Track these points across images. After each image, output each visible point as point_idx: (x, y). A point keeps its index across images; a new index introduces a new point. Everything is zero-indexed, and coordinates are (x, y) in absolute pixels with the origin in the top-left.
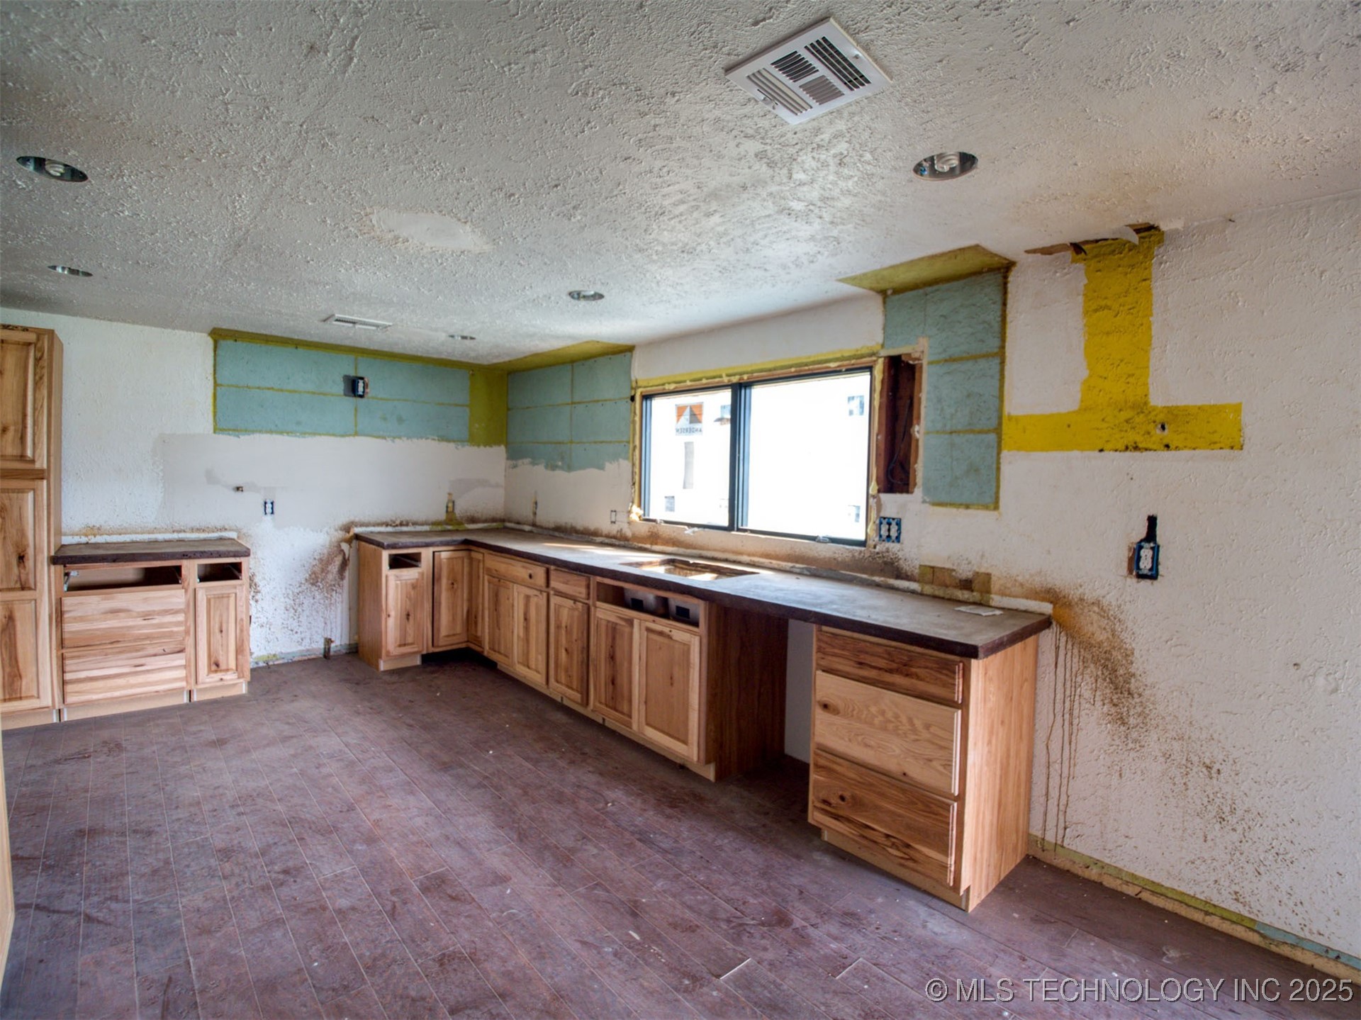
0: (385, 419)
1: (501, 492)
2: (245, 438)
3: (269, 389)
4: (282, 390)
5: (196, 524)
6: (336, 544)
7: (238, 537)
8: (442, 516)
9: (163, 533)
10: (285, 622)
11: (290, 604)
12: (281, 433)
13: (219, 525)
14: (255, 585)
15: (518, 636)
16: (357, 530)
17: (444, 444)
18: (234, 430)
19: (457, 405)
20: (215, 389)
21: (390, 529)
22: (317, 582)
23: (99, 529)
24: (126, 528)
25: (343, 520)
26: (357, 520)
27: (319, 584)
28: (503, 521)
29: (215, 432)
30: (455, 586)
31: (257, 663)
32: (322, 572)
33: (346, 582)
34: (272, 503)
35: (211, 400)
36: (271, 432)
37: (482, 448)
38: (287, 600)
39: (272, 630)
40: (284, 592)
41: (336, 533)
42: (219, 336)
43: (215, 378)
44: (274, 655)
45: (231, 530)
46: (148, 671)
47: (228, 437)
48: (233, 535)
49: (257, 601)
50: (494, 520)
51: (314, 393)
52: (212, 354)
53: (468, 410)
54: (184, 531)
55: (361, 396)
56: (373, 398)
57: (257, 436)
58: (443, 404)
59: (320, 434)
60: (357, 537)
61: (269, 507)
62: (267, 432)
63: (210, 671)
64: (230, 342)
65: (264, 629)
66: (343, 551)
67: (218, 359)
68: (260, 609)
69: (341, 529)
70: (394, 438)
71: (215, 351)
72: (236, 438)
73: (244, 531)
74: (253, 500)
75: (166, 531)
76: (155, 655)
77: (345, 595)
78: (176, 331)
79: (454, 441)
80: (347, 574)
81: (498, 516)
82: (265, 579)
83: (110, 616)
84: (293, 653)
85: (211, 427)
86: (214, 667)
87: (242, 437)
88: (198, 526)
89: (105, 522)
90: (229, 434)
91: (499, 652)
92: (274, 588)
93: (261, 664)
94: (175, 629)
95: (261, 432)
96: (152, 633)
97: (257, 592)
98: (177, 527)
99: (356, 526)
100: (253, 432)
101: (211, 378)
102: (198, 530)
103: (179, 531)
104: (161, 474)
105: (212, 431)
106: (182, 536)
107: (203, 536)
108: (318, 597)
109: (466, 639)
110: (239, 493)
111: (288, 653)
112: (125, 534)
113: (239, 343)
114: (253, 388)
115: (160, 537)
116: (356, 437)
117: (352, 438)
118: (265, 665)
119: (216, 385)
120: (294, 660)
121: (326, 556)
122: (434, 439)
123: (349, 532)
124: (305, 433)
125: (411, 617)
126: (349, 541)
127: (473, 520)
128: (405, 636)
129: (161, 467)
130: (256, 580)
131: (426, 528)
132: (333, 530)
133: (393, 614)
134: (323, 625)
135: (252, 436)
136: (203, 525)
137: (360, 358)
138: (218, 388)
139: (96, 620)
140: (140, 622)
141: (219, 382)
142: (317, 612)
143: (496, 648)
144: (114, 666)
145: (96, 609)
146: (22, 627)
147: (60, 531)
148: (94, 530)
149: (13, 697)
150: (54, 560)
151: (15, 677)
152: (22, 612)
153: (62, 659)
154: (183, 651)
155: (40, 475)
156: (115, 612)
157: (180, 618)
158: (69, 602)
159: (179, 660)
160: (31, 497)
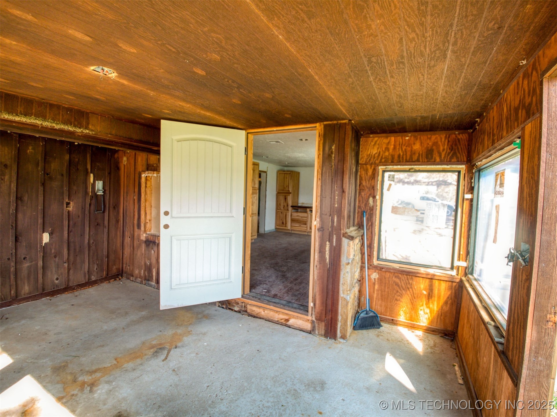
94: (305, 220)
140: (300, 218)
144: (297, 225)
145: (296, 215)
146: (287, 216)
147: (298, 203)
148: (303, 203)
149: (286, 227)
150: (292, 206)
151: (286, 223)
152: (287, 214)
153: (291, 222)
154: (306, 224)
155: (290, 193)
156: (298, 216)
157: (306, 218)
158: (293, 213)
159: (305, 226)
160: (289, 196)
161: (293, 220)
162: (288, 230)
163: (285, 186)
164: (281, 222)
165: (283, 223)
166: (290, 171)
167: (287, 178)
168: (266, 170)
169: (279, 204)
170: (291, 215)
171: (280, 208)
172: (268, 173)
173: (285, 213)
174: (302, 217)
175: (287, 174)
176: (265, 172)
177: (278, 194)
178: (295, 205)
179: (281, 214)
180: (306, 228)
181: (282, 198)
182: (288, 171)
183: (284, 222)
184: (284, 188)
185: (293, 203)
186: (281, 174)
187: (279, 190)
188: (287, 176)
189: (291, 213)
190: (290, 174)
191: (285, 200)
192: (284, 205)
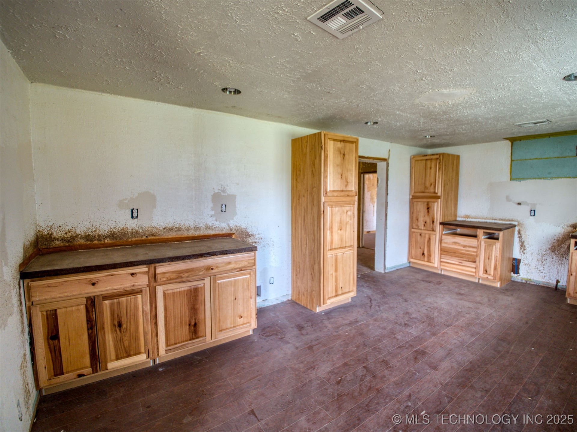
3: (535, 159)
4: (542, 159)
5: (501, 217)
6: (567, 234)
7: (518, 225)
10: (537, 266)
11: (540, 259)
12: (540, 178)
13: (510, 218)
14: (524, 246)
18: (518, 179)
22: (555, 251)
23: (469, 216)
25: (572, 222)
29: (511, 180)
31: (522, 280)
32: (558, 246)
34: (534, 211)
35: (509, 167)
36: (535, 178)
38: (538, 256)
39: (530, 268)
40: (537, 252)
42: (513, 140)
44: (530, 279)
45: (515, 221)
46: (464, 266)
48: (516, 223)
49: (524, 253)
51: (558, 157)
52: (511, 148)
59: (561, 178)
61: (533, 212)
62: (533, 178)
64: (518, 142)
65: (526, 267)
67: (513, 150)
68: (525, 257)
69: (570, 228)
71: (512, 146)
72: (519, 182)
73: (521, 222)
74: (525, 209)
75: (490, 219)
76: (466, 261)
82: (528, 244)
84: (539, 281)
85: (509, 178)
86: (485, 272)
87: (522, 182)
90: (517, 181)
92: (533, 249)
93: (524, 281)
94: (473, 253)
95: (530, 179)
96: (466, 253)
97: (525, 249)
98: (494, 217)
100: (527, 179)
101: (510, 158)
102: (502, 220)
103: (495, 220)
104: (490, 198)
105: (510, 180)
107: (504, 222)
108: (555, 258)
110: (519, 206)
111: (537, 281)
113: (522, 141)
114: (528, 160)
115: (488, 221)
118: (525, 282)
119: (512, 161)
120: (540, 285)
121: (561, 239)
123: (574, 230)
124: (553, 178)
130: (525, 244)
132: (566, 226)
134: (556, 273)
135: (526, 181)
136: (504, 218)
139: (450, 244)
140: (462, 248)
141: (513, 159)
142: (554, 265)
144: (454, 260)
145: (450, 241)
146: (432, 242)
147: (456, 216)
148: (467, 217)
149: (429, 261)
150: (441, 224)
151: (429, 256)
152: (433, 237)
153: (441, 254)
154: (475, 262)
155: (439, 197)
156: (455, 243)
157: (475, 250)
158: (444, 237)
159: (473, 265)
160: (436, 204)
161: (444, 251)
162: (434, 267)
163: (428, 184)
164: (419, 252)
165: (423, 254)
166: (437, 154)
167: (431, 168)
168: (386, 157)
169: (414, 219)
170: (441, 241)
171: (417, 225)
172: (390, 162)
173: (427, 236)
174: (465, 246)
175: (431, 159)
176: (384, 160)
177: (414, 199)
178: (448, 219)
179: (419, 237)
180: (474, 270)
181: (421, 207)
182: (433, 155)
183: (426, 253)
184: (426, 187)
185: (444, 216)
186: (419, 162)
187: (415, 192)
188: (431, 165)
189: (441, 237)
190: (437, 161)
191: (428, 212)
192: (425, 221)
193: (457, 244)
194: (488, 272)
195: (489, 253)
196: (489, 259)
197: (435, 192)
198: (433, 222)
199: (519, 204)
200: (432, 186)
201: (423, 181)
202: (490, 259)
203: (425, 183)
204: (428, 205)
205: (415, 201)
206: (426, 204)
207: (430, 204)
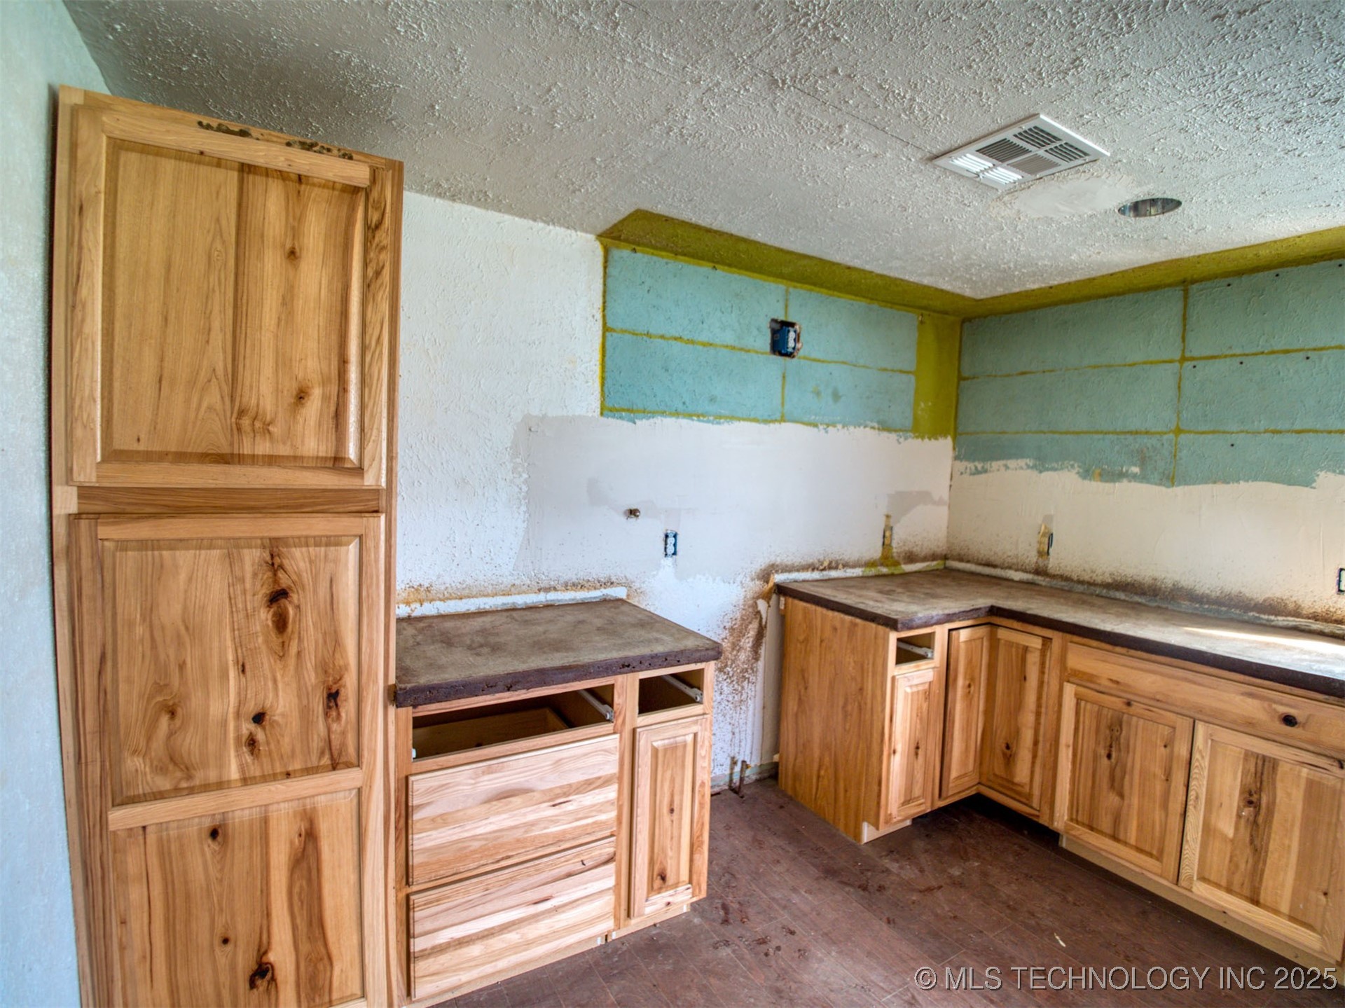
0: (818, 394)
1: (944, 511)
2: (642, 424)
3: (676, 339)
4: (692, 342)
5: (571, 576)
6: (751, 602)
7: (628, 595)
8: (876, 552)
9: (525, 592)
12: (689, 416)
13: (604, 576)
15: (1208, 830)
16: (778, 578)
17: (885, 434)
18: (629, 410)
19: (901, 372)
20: (604, 337)
21: (816, 575)
22: (726, 666)
24: (469, 587)
25: (761, 563)
26: (779, 561)
27: (728, 669)
28: (945, 558)
29: (602, 414)
30: (972, 688)
32: (733, 649)
33: (760, 664)
34: (675, 536)
35: (597, 356)
36: (677, 414)
37: (926, 440)
41: (751, 584)
42: (611, 238)
43: (604, 317)
45: (618, 584)
46: (556, 909)
47: (619, 421)
48: (620, 592)
50: (934, 557)
51: (733, 348)
52: (602, 273)
53: (913, 378)
54: (555, 589)
55: (790, 355)
56: (805, 358)
57: (658, 420)
58: (885, 370)
59: (739, 419)
60: (781, 590)
61: (670, 543)
62: (671, 415)
63: (651, 890)
64: (627, 252)
66: (759, 612)
67: (609, 281)
69: (759, 579)
70: (828, 425)
71: (605, 268)
72: (630, 424)
73: (636, 585)
74: (649, 530)
76: (569, 875)
77: (759, 686)
78: (551, 227)
79: (895, 431)
80: (762, 651)
81: (939, 551)
83: (497, 805)
85: (596, 404)
86: (658, 882)
87: (638, 422)
88: (574, 580)
89: (439, 577)
90: (621, 418)
91: (1126, 844)
94: (602, 817)
95: (664, 414)
96: (564, 832)
99: (777, 572)
100: (654, 414)
101: (599, 316)
103: (547, 590)
104: (525, 488)
105: (599, 411)
106: (552, 597)
108: (727, 690)
109: (977, 781)
110: (633, 520)
112: (469, 597)
113: (639, 253)
114: (655, 337)
115: (520, 600)
116: (783, 424)
117: (777, 425)
119: (606, 329)
121: (738, 623)
122: (873, 428)
123: (767, 582)
124: (720, 417)
125: (920, 751)
126: (766, 597)
127: (911, 558)
128: (912, 784)
129: (525, 476)
131: (858, 572)
132: (748, 579)
133: (899, 748)
134: (730, 735)
135: (652, 420)
136: (581, 575)
137: (791, 290)
138: (608, 334)
139: (471, 818)
140: (547, 812)
141: (610, 323)
142: (724, 715)
143: (1121, 836)
145: (471, 795)
152: (334, 821)
154: (612, 858)
155: (375, 503)
157: (612, 792)
158: (422, 785)
159: (606, 878)
160: (351, 552)
161: (430, 881)
163: (265, 389)
174: (558, 795)
177: (107, 517)
181: (200, 591)
184: (244, 417)
186: (168, 166)
187: (113, 455)
188: (295, 229)
189: (405, 785)
190: (352, 209)
191: (281, 624)
192: (251, 708)
193: (516, 801)
194: (671, 879)
195: (673, 780)
196: (672, 811)
197: (336, 462)
198: (333, 697)
199: (633, 513)
200: (314, 406)
201: (218, 357)
202: (676, 811)
203: (234, 379)
204: (274, 566)
205: (123, 545)
206: (252, 558)
207: (298, 561)
